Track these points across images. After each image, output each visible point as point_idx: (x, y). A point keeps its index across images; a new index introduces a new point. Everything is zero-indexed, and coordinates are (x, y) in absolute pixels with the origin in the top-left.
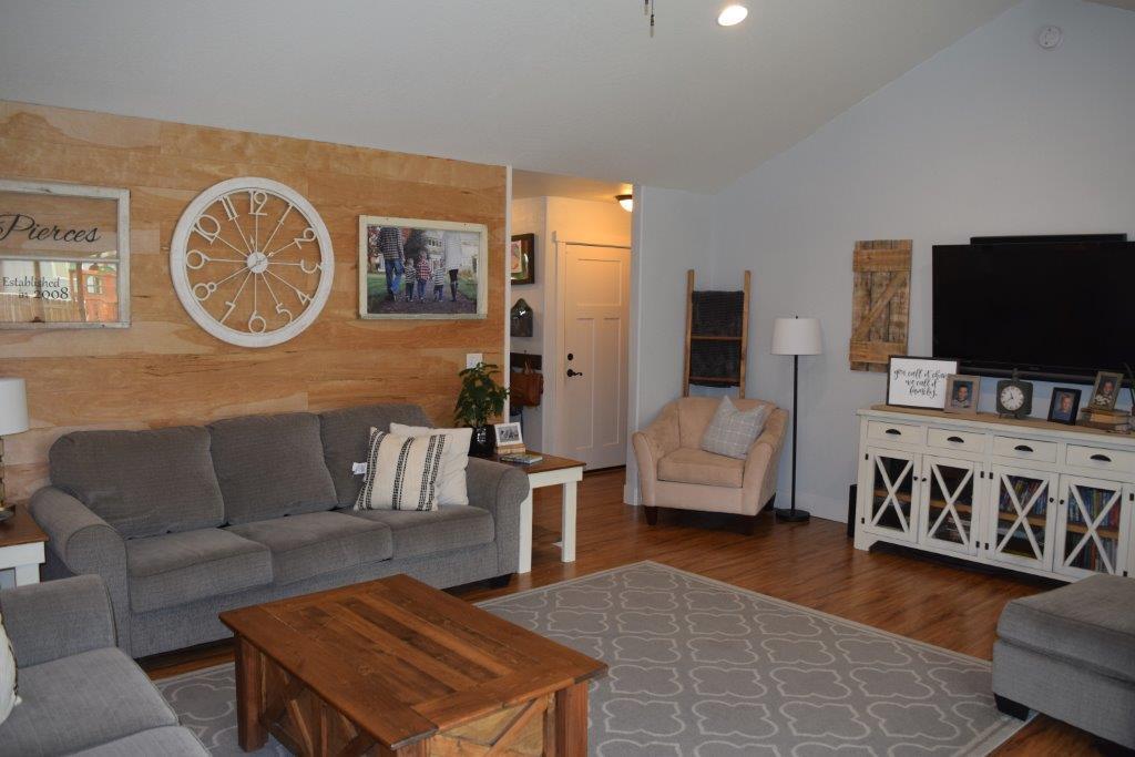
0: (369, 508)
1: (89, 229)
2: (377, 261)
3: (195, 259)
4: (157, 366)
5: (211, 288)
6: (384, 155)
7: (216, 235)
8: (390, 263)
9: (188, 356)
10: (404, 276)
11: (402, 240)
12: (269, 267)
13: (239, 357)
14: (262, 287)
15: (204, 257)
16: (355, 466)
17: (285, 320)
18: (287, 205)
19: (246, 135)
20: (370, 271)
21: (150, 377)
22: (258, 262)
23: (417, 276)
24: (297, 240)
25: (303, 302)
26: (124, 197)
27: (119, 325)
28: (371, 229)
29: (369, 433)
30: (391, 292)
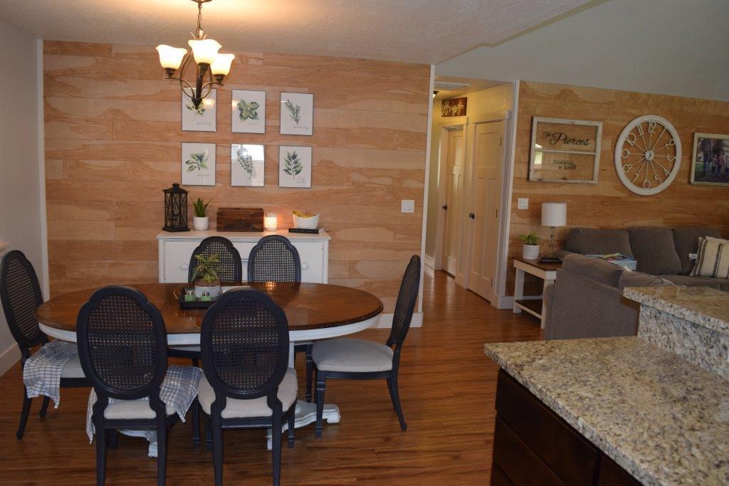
0: (699, 275)
1: (585, 139)
2: (700, 155)
3: (625, 153)
4: (605, 201)
5: (630, 166)
6: (707, 102)
7: (634, 142)
8: (706, 156)
9: (617, 198)
10: (711, 163)
11: (712, 145)
12: (655, 157)
13: (637, 200)
14: (650, 167)
15: (628, 152)
16: (690, 255)
17: (658, 183)
18: (664, 128)
19: (649, 95)
20: (697, 161)
21: (602, 206)
22: (650, 155)
23: (718, 163)
24: (667, 145)
25: (667, 175)
26: (600, 125)
27: (594, 182)
28: (699, 139)
29: (698, 241)
30: (704, 171)
